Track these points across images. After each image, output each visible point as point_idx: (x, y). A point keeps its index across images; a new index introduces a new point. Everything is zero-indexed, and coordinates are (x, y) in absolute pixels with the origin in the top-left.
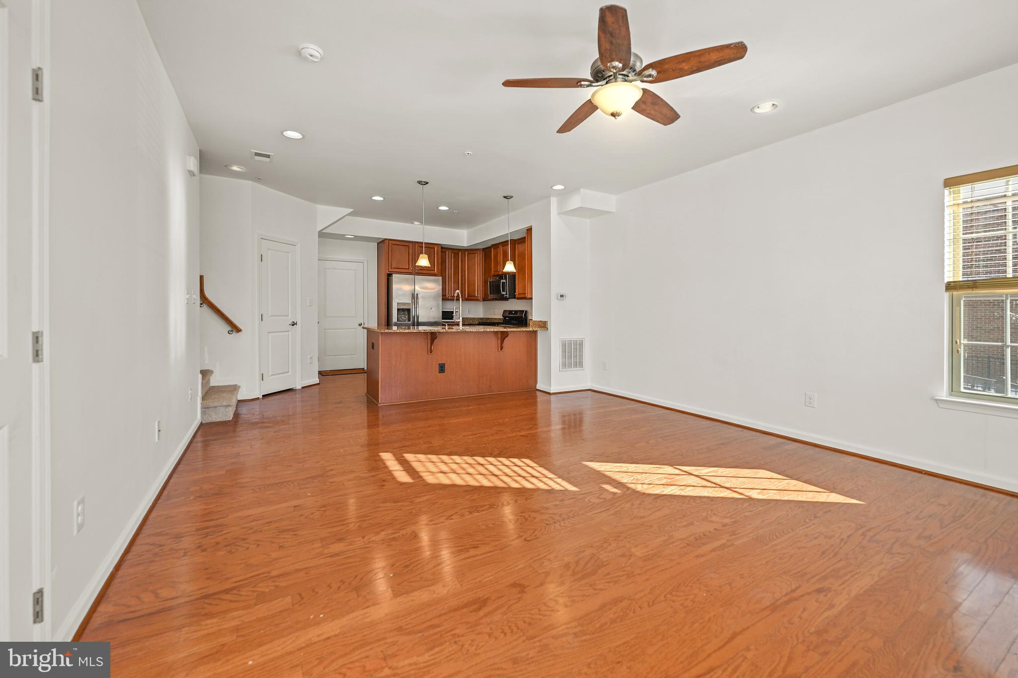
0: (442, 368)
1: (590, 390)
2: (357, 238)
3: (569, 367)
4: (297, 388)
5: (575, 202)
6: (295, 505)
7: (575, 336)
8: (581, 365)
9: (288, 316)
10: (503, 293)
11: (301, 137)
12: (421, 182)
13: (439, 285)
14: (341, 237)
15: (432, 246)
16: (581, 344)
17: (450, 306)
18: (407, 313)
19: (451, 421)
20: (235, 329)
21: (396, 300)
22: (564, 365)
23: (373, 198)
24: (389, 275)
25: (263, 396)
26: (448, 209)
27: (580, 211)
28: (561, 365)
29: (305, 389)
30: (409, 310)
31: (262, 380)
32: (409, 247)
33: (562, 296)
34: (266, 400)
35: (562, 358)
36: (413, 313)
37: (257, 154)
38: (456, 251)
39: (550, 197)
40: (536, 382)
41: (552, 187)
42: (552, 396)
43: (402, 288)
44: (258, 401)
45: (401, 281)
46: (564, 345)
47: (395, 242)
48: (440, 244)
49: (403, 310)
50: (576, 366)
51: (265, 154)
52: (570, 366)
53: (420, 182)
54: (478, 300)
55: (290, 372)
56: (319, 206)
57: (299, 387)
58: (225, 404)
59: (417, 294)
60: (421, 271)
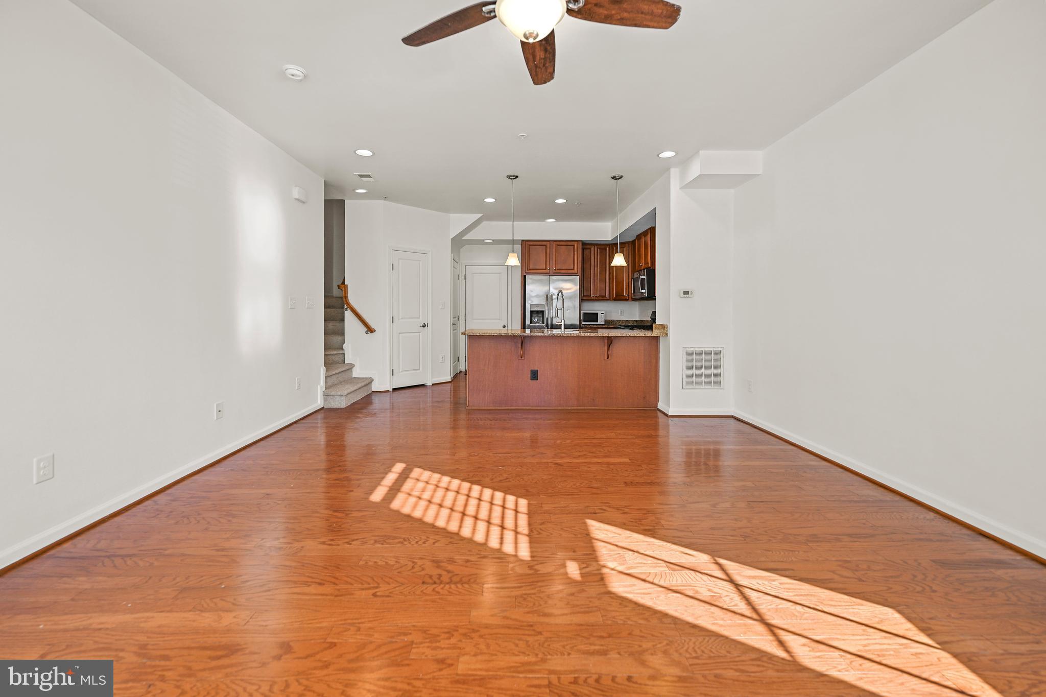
0: (534, 375)
1: (732, 417)
2: (496, 242)
3: (697, 384)
4: (428, 384)
5: (695, 170)
6: (268, 493)
7: (706, 344)
8: (718, 382)
9: (419, 318)
10: (643, 291)
11: (372, 154)
12: (511, 176)
13: (576, 285)
14: (481, 242)
15: (572, 243)
16: (718, 356)
17: (591, 307)
18: (541, 315)
19: (507, 434)
20: (370, 330)
21: (530, 302)
22: (690, 381)
23: (485, 200)
24: (525, 276)
25: (393, 389)
26: (565, 201)
27: (701, 180)
28: (684, 381)
29: (435, 386)
30: (543, 312)
31: (393, 375)
32: (546, 247)
33: (686, 293)
34: (396, 393)
35: (687, 372)
36: (546, 316)
37: (361, 176)
38: (603, 247)
39: (670, 169)
40: (657, 400)
41: (658, 155)
42: (671, 421)
43: (536, 289)
44: (388, 393)
45: (534, 282)
46: (689, 356)
47: (531, 243)
48: (581, 241)
49: (538, 312)
50: (709, 382)
51: (364, 175)
52: (699, 382)
53: (509, 177)
54: (626, 300)
55: (421, 368)
56: (451, 215)
57: (429, 383)
58: (339, 393)
59: (552, 295)
60: (559, 271)
